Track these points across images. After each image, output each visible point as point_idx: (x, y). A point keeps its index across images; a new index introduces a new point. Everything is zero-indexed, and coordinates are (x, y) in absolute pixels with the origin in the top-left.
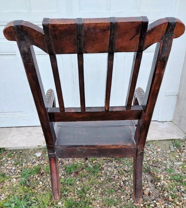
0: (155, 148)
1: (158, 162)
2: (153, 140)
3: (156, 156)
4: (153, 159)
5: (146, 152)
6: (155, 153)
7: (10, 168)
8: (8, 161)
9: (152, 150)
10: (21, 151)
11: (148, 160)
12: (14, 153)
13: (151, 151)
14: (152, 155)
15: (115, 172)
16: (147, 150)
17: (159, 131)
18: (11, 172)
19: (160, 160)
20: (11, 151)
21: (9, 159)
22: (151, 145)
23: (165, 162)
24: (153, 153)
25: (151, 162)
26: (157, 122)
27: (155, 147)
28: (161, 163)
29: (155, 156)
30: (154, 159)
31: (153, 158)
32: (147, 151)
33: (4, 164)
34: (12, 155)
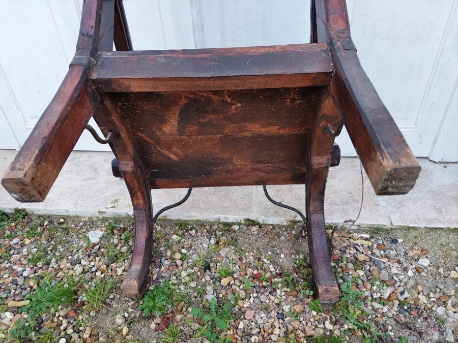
0: (411, 254)
1: (417, 308)
2: (411, 225)
3: (411, 283)
4: (402, 293)
5: (382, 266)
6: (410, 273)
7: (20, 269)
8: (23, 245)
9: (402, 259)
10: (62, 220)
11: (386, 296)
12: (46, 223)
13: (399, 262)
14: (401, 277)
15: (277, 331)
16: (386, 257)
17: (431, 192)
18: (17, 285)
19: (423, 299)
20: (40, 216)
21: (27, 241)
22: (400, 241)
23: (440, 311)
24: (405, 270)
25: (395, 308)
26: (427, 162)
27: (412, 249)
28: (425, 315)
29: (409, 286)
30: (406, 295)
31: (401, 289)
32: (385, 260)
33: (13, 254)
34: (39, 229)
